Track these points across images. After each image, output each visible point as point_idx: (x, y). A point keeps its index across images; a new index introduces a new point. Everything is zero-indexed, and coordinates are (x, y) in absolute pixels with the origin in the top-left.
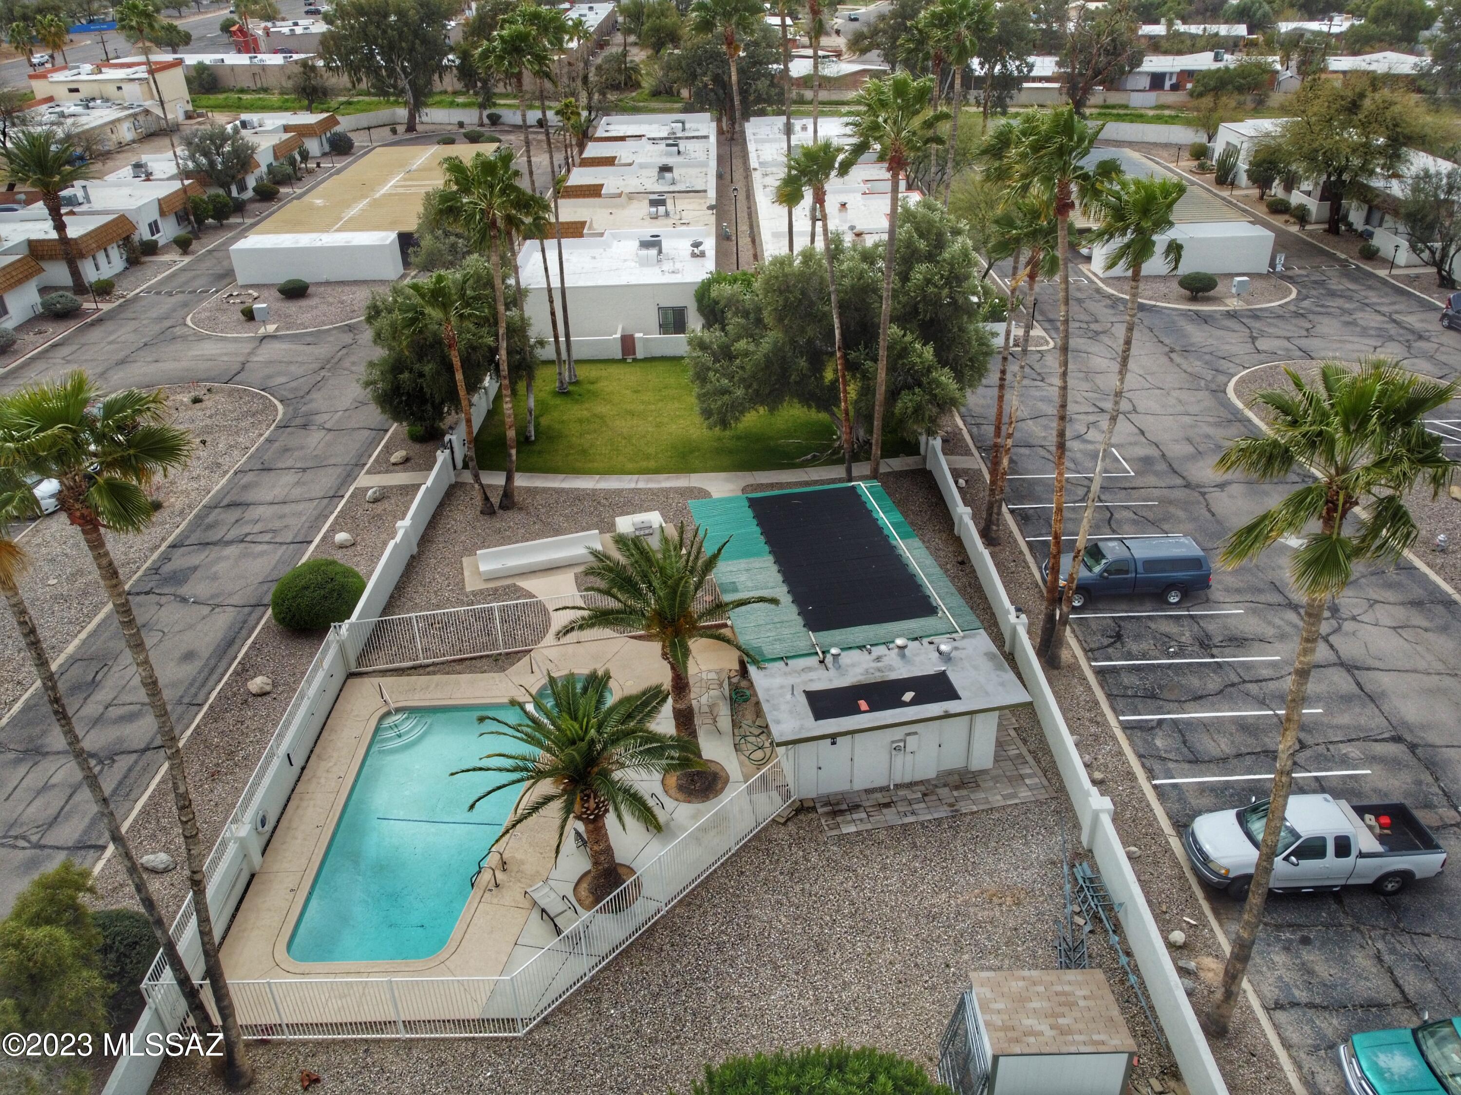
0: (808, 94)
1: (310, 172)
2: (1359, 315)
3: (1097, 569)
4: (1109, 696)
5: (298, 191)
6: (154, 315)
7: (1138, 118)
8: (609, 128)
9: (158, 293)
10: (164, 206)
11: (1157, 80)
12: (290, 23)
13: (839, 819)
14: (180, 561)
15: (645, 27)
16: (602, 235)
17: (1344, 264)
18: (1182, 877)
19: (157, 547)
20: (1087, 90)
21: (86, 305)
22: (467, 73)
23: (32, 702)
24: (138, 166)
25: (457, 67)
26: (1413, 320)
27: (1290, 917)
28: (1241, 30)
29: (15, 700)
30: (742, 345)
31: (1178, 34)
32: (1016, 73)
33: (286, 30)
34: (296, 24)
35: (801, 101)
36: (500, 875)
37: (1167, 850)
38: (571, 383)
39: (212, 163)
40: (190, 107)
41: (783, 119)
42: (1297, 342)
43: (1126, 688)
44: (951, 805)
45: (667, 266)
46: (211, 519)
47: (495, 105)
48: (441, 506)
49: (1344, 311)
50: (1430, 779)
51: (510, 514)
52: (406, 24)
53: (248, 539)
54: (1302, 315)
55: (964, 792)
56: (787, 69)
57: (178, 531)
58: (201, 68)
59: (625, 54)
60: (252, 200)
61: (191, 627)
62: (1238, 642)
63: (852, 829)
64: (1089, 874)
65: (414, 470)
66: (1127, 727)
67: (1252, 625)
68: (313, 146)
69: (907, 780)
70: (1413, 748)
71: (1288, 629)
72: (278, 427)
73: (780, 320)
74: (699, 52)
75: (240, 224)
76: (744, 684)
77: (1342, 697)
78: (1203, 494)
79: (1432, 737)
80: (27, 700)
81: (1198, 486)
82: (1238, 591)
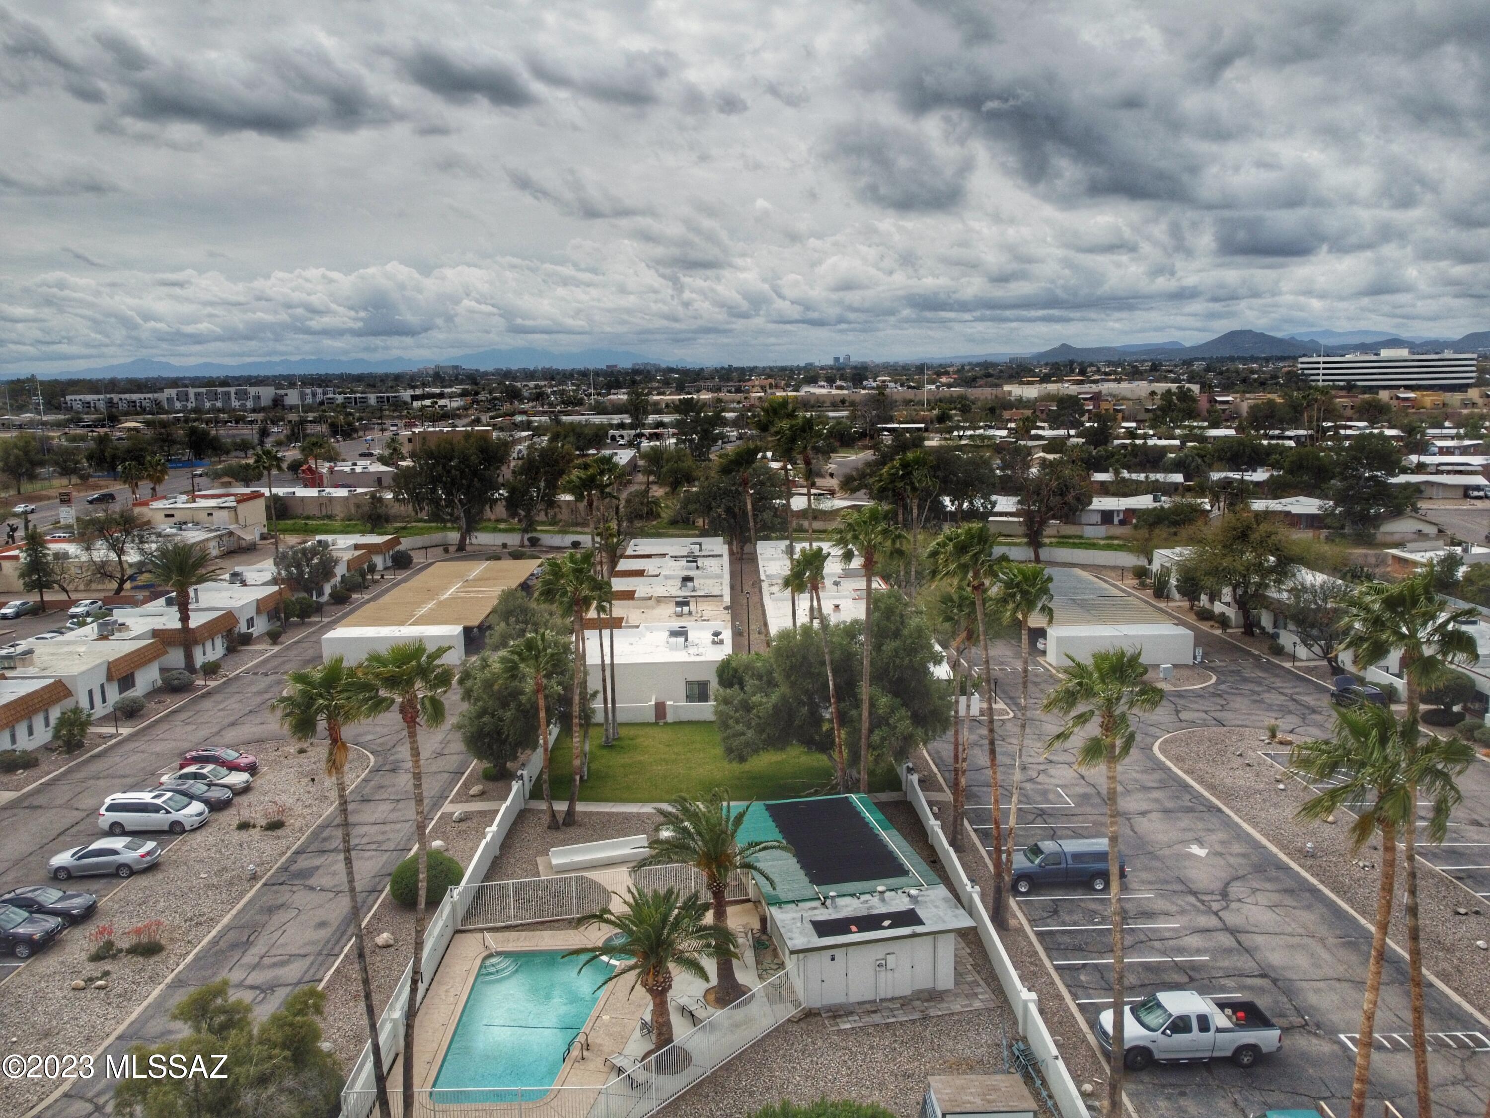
0: (806, 524)
1: (375, 582)
2: (1267, 695)
3: (1037, 861)
4: (1047, 949)
5: (366, 597)
6: (255, 690)
7: (1091, 545)
8: (636, 548)
9: (256, 674)
10: (260, 606)
11: (1107, 517)
12: (350, 463)
13: (838, 1020)
14: (303, 863)
15: (664, 470)
16: (638, 627)
17: (1257, 658)
18: (1094, 1055)
19: (284, 853)
20: (1043, 523)
21: (198, 682)
22: (512, 504)
23: (201, 955)
24: (235, 575)
25: (506, 499)
26: (1309, 700)
27: (1172, 1080)
28: (1178, 478)
29: (188, 953)
30: (756, 698)
31: (1123, 479)
32: (981, 509)
33: (347, 469)
34: (355, 464)
35: (800, 530)
36: (585, 1053)
37: (1084, 1040)
38: (614, 739)
39: (301, 573)
40: (265, 530)
41: (787, 542)
42: (1212, 714)
43: (1060, 944)
44: (922, 1011)
45: (692, 650)
46: (325, 834)
47: (536, 530)
48: (515, 823)
49: (1254, 692)
50: (1285, 1000)
51: (572, 829)
52: (468, 466)
53: (359, 847)
54: (1219, 695)
55: (932, 1004)
56: (788, 502)
57: (299, 843)
58: (275, 498)
59: (647, 491)
60: (327, 603)
61: (321, 906)
62: (1148, 915)
63: (848, 1026)
64: (1022, 1047)
65: (488, 800)
66: (1057, 968)
67: (1162, 905)
68: (379, 561)
69: (889, 996)
70: (1275, 981)
71: (1188, 907)
72: (370, 771)
73: (788, 676)
74: (715, 489)
75: (319, 622)
76: (764, 937)
77: (1225, 950)
78: (1129, 819)
79: (1290, 975)
80: (197, 954)
81: (1125, 813)
82: (1150, 883)
